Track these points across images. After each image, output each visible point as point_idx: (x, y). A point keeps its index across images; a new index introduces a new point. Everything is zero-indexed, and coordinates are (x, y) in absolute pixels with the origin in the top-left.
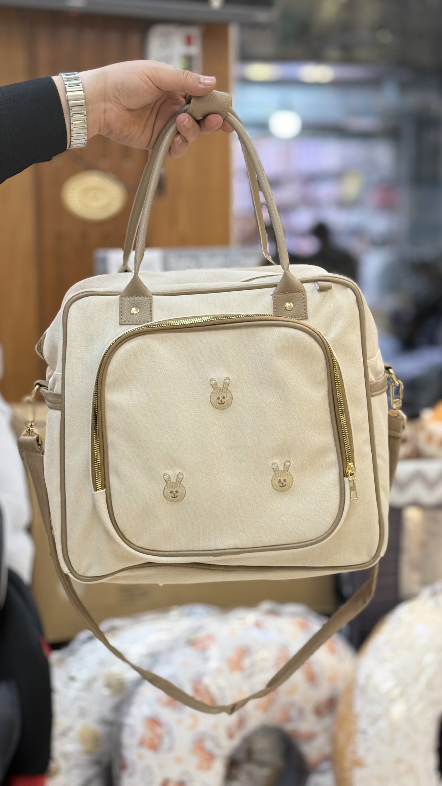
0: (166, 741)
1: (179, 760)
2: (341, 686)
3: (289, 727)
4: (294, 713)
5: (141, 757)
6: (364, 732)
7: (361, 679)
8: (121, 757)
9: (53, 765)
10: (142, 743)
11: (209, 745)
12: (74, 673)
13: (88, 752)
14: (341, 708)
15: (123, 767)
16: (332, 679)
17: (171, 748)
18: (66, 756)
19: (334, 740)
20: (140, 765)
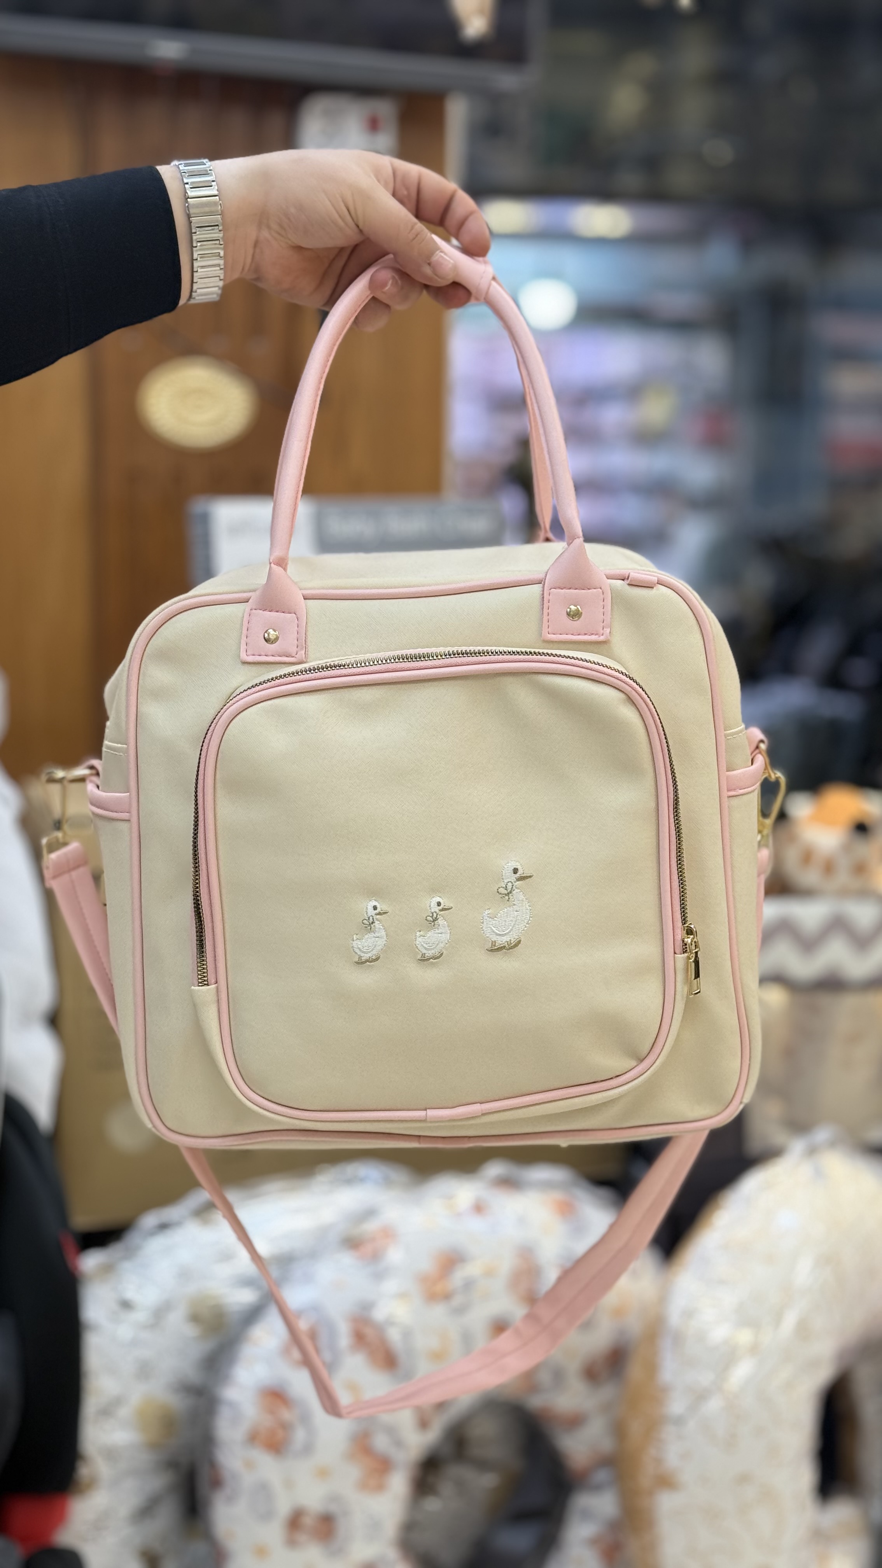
0: (299, 1436)
1: (323, 1473)
2: (635, 1325)
3: (536, 1402)
4: (545, 1377)
5: (250, 1465)
6: (679, 1421)
7: (674, 1317)
8: (213, 1465)
9: (84, 1471)
10: (252, 1438)
11: (381, 1442)
12: (130, 1293)
13: (153, 1446)
14: (635, 1371)
15: (217, 1482)
16: (618, 1312)
17: (308, 1449)
18: (111, 1454)
19: (619, 1430)
20: (248, 1479)
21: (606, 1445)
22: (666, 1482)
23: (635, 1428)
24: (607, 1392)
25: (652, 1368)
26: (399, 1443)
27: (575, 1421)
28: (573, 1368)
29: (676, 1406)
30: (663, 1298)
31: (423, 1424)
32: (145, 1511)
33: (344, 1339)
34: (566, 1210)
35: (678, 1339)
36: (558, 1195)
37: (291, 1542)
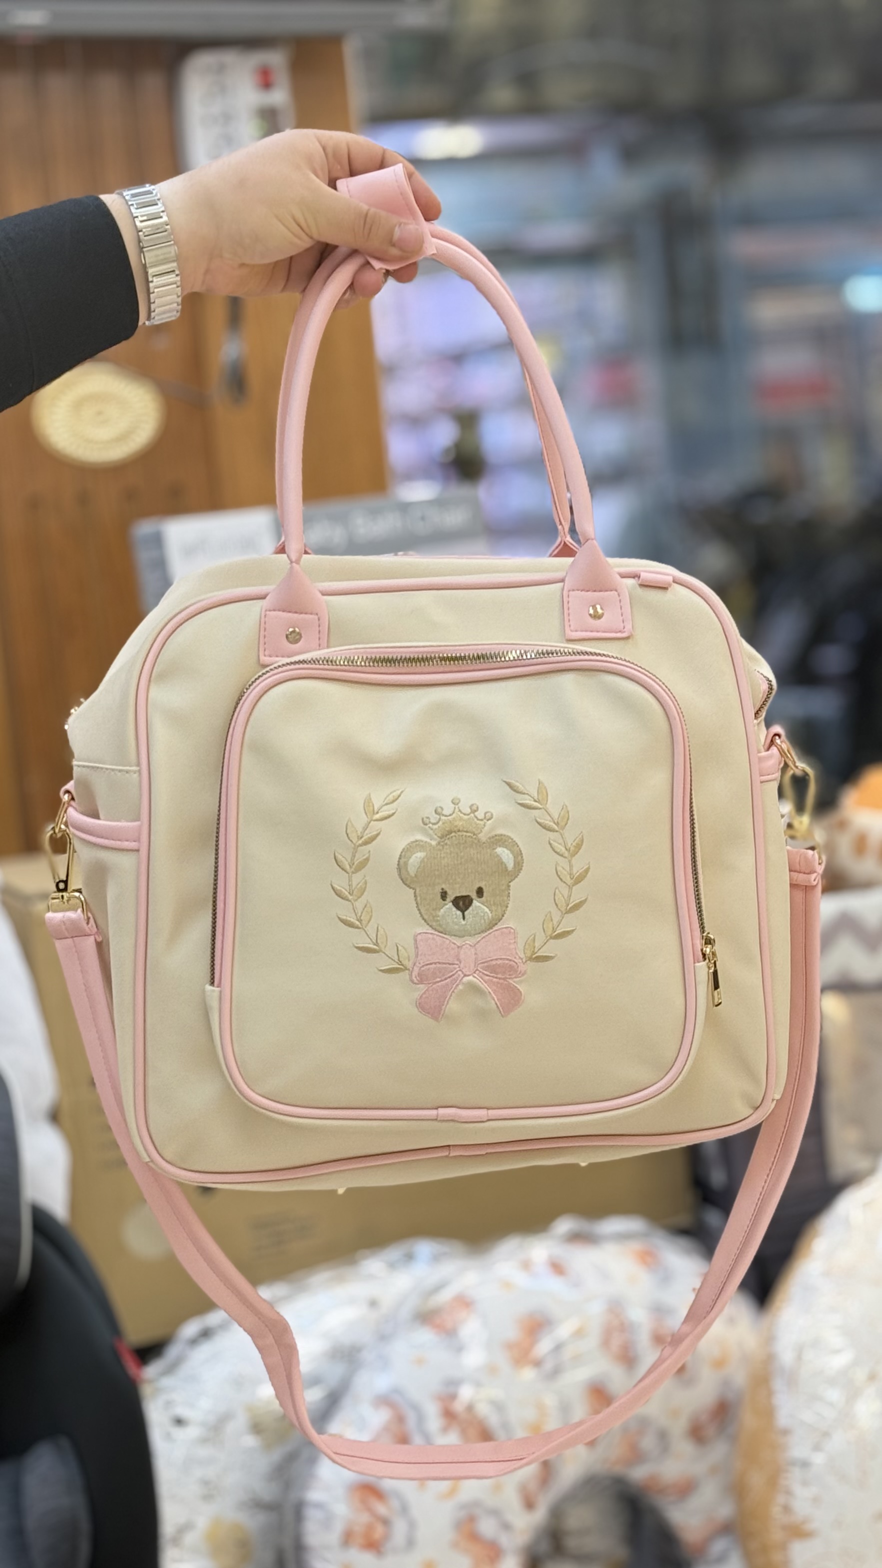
0: (400, 1529)
1: (430, 1566)
2: (740, 1377)
3: (638, 1474)
4: (648, 1443)
6: (805, 1464)
7: (786, 1355)
10: (348, 1539)
11: (487, 1527)
12: (181, 1409)
14: (748, 1419)
16: (719, 1363)
17: (410, 1543)
19: (737, 1491)
21: (725, 1511)
22: (799, 1532)
23: (756, 1480)
24: (719, 1450)
25: (768, 1413)
26: (506, 1527)
27: (686, 1489)
28: (678, 1428)
29: (798, 1449)
30: (770, 1339)
31: (529, 1505)
33: (434, 1422)
34: (648, 1259)
35: (792, 1380)
36: (636, 1246)
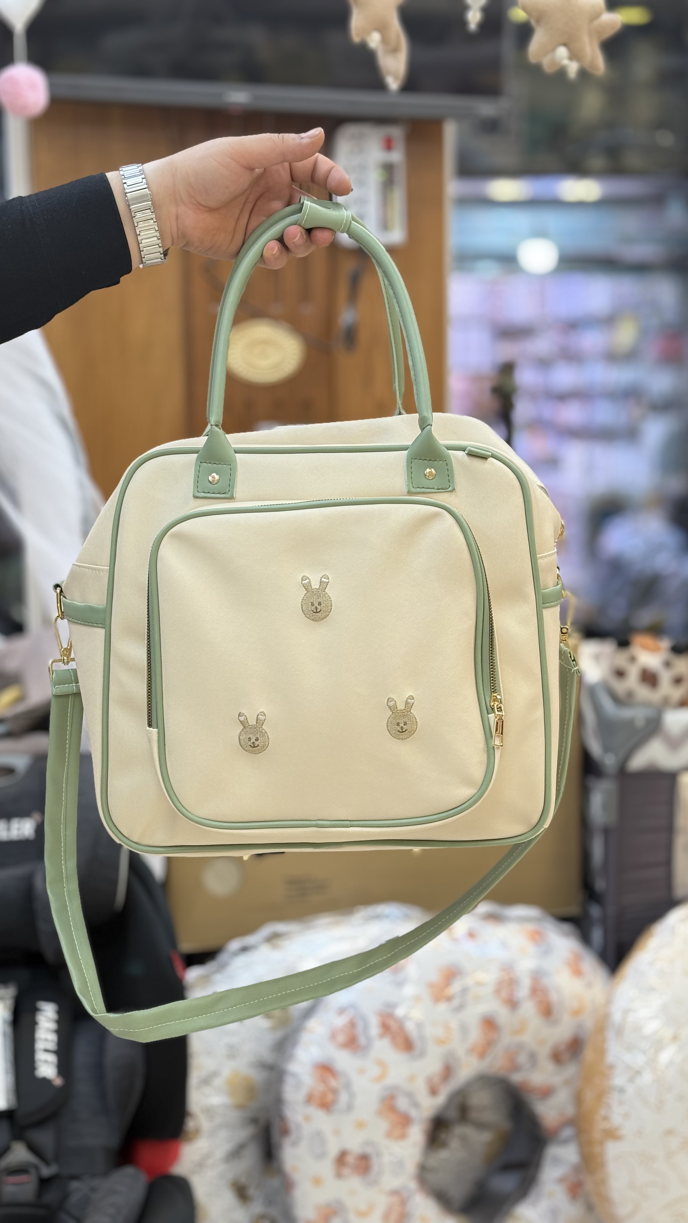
0: (343, 1098)
1: (360, 1125)
2: (589, 1022)
3: (517, 1078)
4: (522, 1059)
5: (307, 1118)
6: (622, 1090)
7: (617, 1016)
8: (282, 1119)
9: (190, 1124)
10: (309, 1099)
11: (402, 1104)
13: (240, 1107)
14: (588, 1054)
15: (285, 1132)
16: (577, 1013)
17: (350, 1107)
18: (209, 1111)
19: (578, 1099)
20: (307, 1130)
21: (570, 1111)
22: (612, 1134)
23: (589, 1096)
24: (571, 1070)
25: (601, 1052)
26: (416, 1105)
27: (547, 1092)
28: (544, 1052)
29: (619, 1080)
30: (609, 1002)
31: (433, 1092)
32: (236, 1153)
33: (375, 1030)
34: (537, 937)
35: (620, 1031)
36: (531, 927)
37: (339, 1175)
